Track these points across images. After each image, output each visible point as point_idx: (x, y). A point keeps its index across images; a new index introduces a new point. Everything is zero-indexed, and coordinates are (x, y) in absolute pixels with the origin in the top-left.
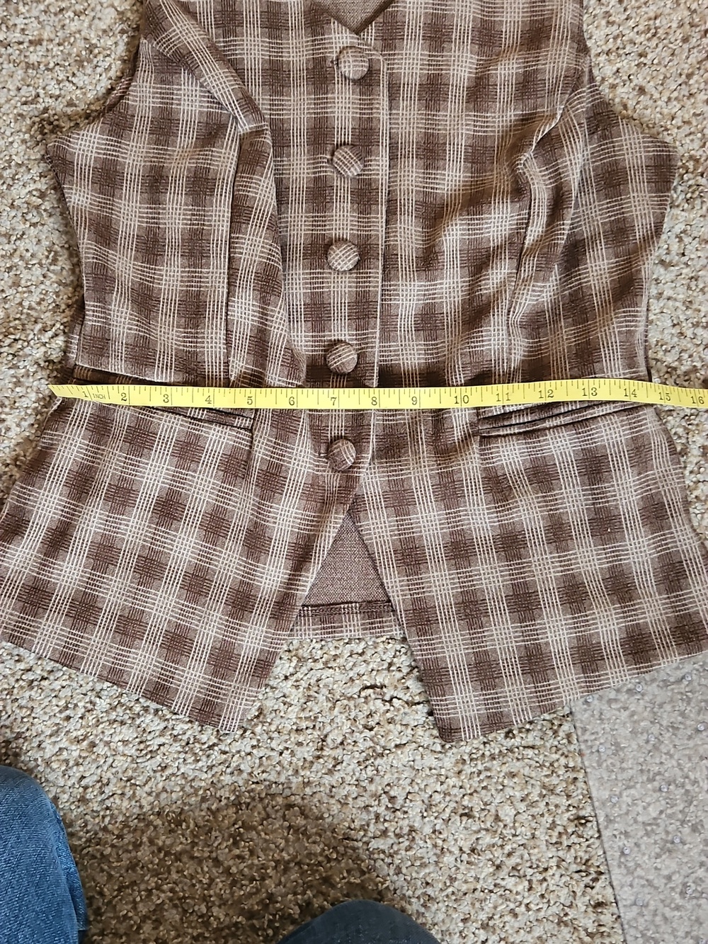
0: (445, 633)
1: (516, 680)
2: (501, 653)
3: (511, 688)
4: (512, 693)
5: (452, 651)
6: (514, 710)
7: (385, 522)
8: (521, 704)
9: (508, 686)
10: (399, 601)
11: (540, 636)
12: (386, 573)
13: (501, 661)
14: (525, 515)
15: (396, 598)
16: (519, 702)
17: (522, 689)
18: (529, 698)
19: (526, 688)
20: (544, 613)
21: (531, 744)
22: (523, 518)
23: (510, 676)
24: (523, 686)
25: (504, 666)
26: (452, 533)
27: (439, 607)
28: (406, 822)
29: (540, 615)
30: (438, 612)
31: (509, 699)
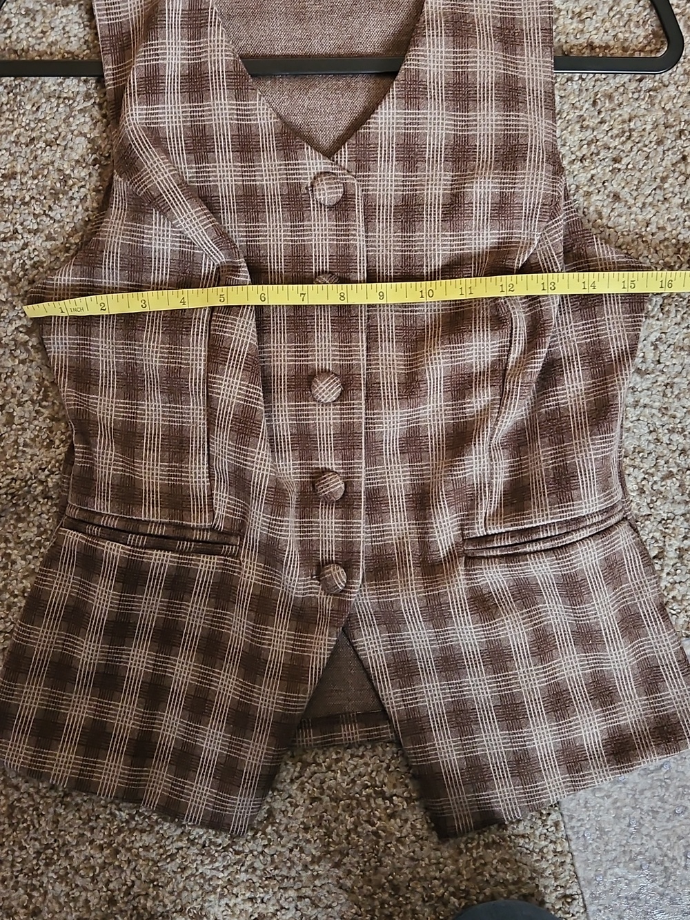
0: (437, 740)
1: (505, 782)
2: (491, 758)
3: (501, 790)
4: (502, 794)
5: (445, 757)
6: (505, 810)
7: (377, 638)
8: (511, 804)
9: (499, 788)
10: (394, 712)
11: (527, 743)
12: (381, 687)
13: (491, 765)
14: (511, 632)
15: (391, 710)
16: (508, 802)
17: (511, 791)
18: (518, 798)
19: (515, 790)
20: (531, 722)
21: (521, 833)
22: (509, 635)
23: (500, 778)
24: (512, 787)
25: (494, 770)
26: (441, 649)
27: (432, 715)
28: (409, 907)
29: (527, 725)
30: (431, 720)
31: (500, 800)
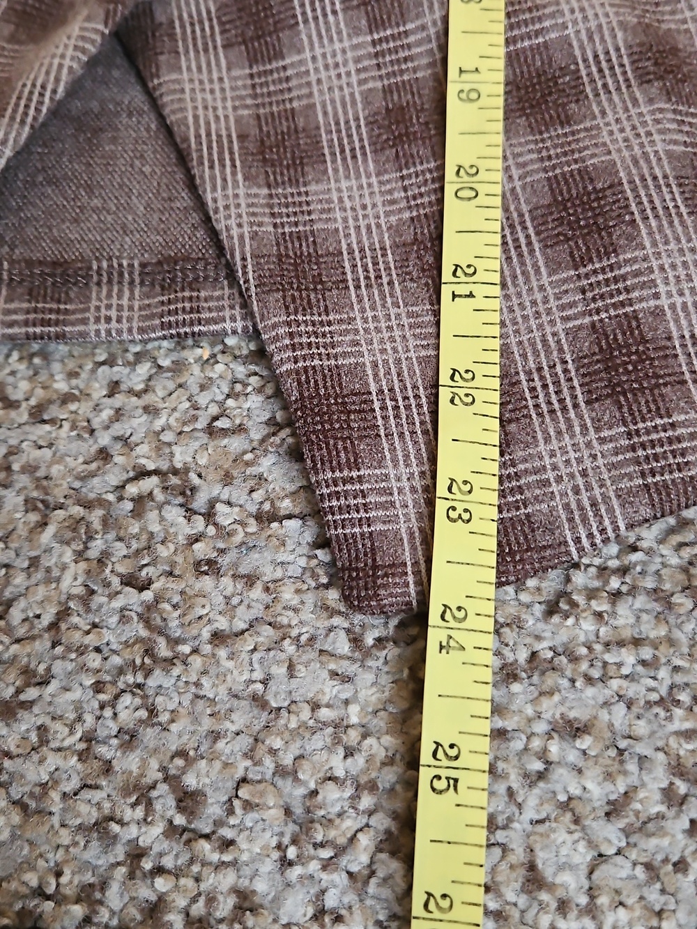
0: (363, 310)
1: (568, 420)
2: (524, 356)
3: (555, 445)
4: (559, 460)
5: (383, 351)
6: (567, 507)
7: (221, 79)
8: (589, 488)
9: (547, 440)
10: (241, 237)
11: (636, 294)
12: (213, 178)
13: (522, 377)
14: (575, 22)
15: (235, 232)
16: (580, 481)
17: (589, 445)
18: (611, 467)
19: (602, 441)
20: (644, 232)
21: (627, 634)
22: (570, 31)
23: (552, 412)
24: (592, 435)
25: (533, 389)
26: (387, 91)
27: (351, 252)
29: (633, 239)
30: (347, 265)
31: (551, 475)
